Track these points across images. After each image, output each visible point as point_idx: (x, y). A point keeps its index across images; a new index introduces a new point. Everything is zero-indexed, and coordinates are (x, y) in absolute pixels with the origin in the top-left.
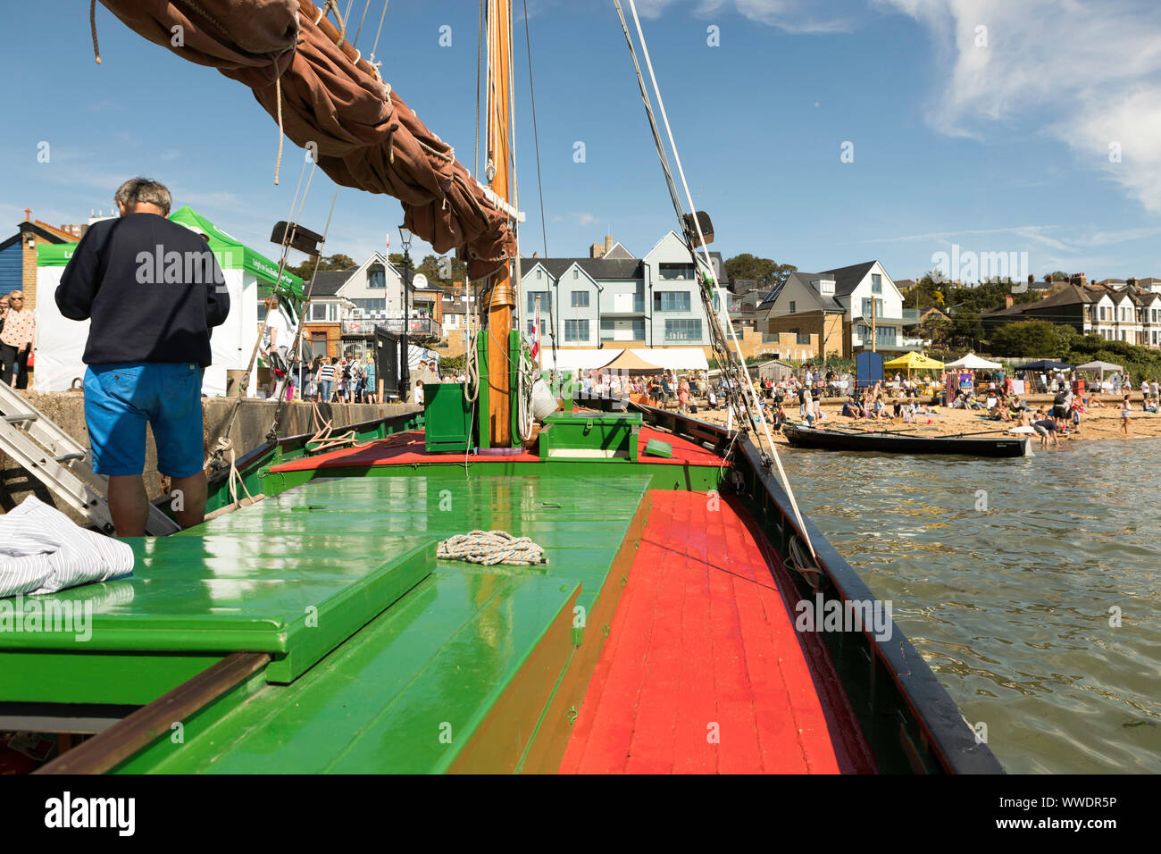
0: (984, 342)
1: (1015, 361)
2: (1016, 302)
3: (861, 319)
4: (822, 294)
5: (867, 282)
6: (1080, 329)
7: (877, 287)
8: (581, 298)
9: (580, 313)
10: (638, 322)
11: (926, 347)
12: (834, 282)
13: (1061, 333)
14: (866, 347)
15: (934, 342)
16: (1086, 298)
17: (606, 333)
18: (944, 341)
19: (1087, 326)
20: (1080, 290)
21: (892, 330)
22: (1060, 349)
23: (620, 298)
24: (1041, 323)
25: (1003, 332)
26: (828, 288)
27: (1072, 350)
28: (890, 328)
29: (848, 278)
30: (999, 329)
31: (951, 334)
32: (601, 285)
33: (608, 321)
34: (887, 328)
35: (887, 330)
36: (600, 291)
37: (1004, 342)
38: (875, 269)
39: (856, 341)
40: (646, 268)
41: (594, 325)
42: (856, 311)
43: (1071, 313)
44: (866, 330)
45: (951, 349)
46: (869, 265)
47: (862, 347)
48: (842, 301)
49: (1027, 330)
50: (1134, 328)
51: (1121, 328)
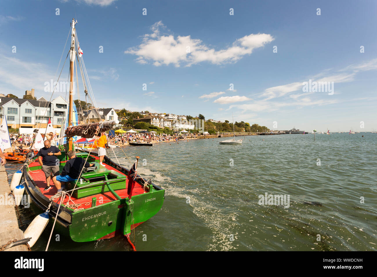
0: (134, 126)
1: (139, 130)
2: (140, 118)
5: (110, 112)
6: (150, 124)
7: (112, 114)
8: (29, 111)
9: (27, 115)
10: (48, 119)
11: (122, 126)
12: (103, 112)
13: (147, 124)
15: (124, 125)
16: (151, 118)
17: (38, 121)
19: (151, 123)
20: (150, 116)
22: (147, 127)
23: (43, 111)
24: (144, 122)
25: (137, 124)
26: (101, 113)
27: (149, 128)
29: (106, 111)
31: (127, 123)
32: (36, 108)
33: (39, 118)
36: (36, 109)
37: (137, 126)
38: (112, 110)
40: (52, 105)
41: (33, 119)
42: (108, 119)
43: (149, 120)
48: (104, 116)
49: (141, 124)
50: (159, 124)
51: (157, 124)
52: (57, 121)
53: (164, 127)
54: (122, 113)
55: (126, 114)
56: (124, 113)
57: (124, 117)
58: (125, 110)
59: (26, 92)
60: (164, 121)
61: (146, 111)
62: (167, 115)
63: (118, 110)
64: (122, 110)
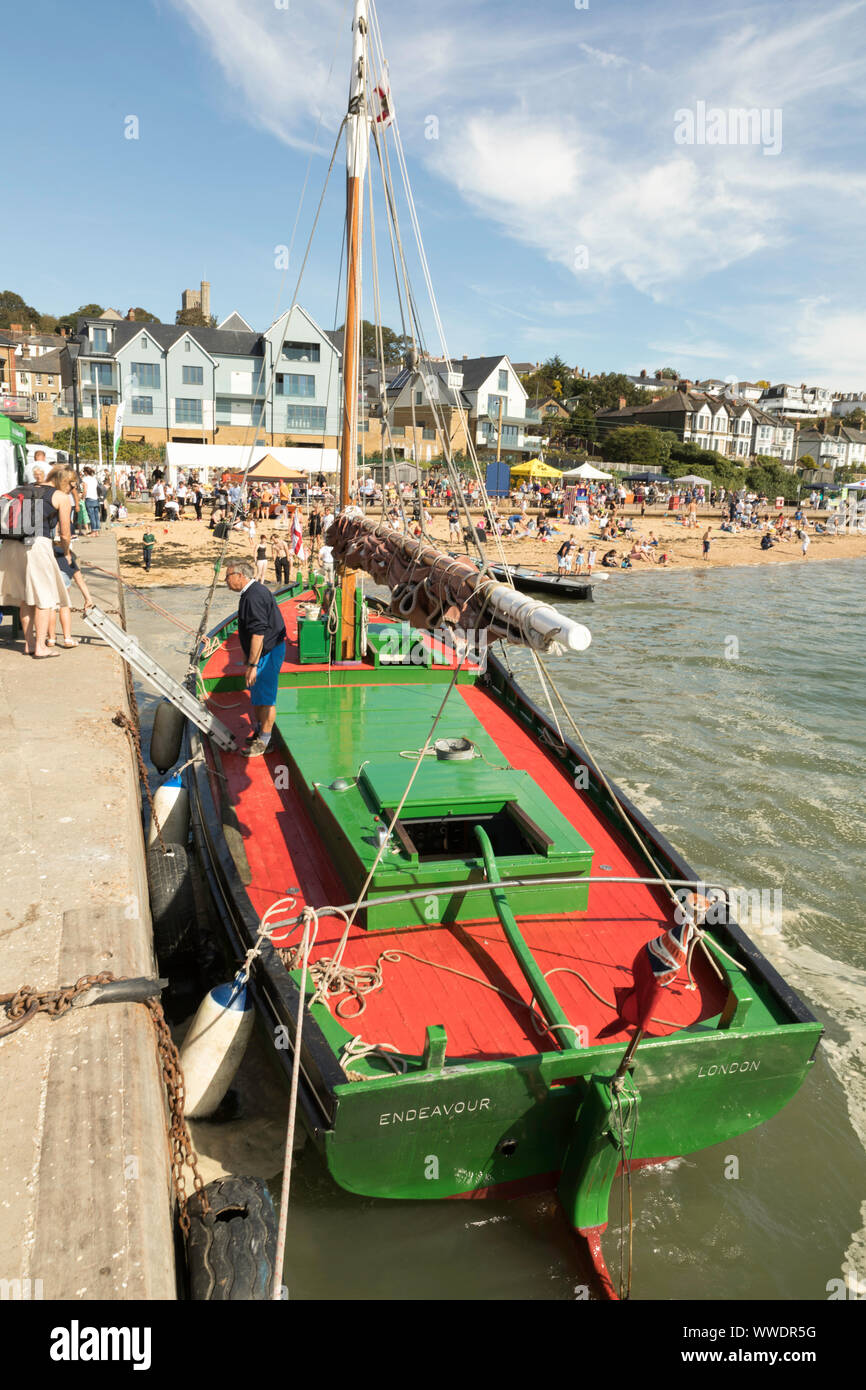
0: (597, 444)
1: (622, 467)
2: (629, 404)
3: (486, 416)
4: (449, 387)
5: (494, 377)
6: (681, 438)
7: (503, 385)
8: (193, 375)
9: (191, 391)
10: (257, 404)
11: (543, 447)
12: (462, 375)
13: (663, 438)
14: (489, 446)
15: (551, 441)
16: (689, 406)
17: (222, 416)
18: (560, 440)
19: (687, 434)
20: (685, 397)
21: (515, 429)
22: (662, 455)
23: (238, 377)
24: (648, 429)
25: (615, 436)
26: (455, 380)
27: (672, 457)
28: (513, 426)
29: (476, 370)
30: (611, 433)
31: (568, 433)
32: (217, 360)
33: (224, 402)
34: (511, 426)
35: (510, 428)
36: (215, 368)
37: (615, 446)
38: (503, 365)
39: (481, 440)
40: (267, 345)
41: (208, 405)
42: (482, 407)
43: (674, 420)
44: (490, 428)
45: (567, 450)
46: (497, 360)
47: (486, 445)
48: (468, 396)
49: (636, 435)
50: (725, 438)
51: (715, 437)
52: (286, 419)
53: (752, 453)
54: (546, 381)
55: (562, 383)
56: (557, 383)
57: (554, 403)
58: (558, 364)
59: (184, 296)
60: (756, 424)
61: (661, 367)
62: (775, 393)
63: (529, 364)
64: (546, 367)
